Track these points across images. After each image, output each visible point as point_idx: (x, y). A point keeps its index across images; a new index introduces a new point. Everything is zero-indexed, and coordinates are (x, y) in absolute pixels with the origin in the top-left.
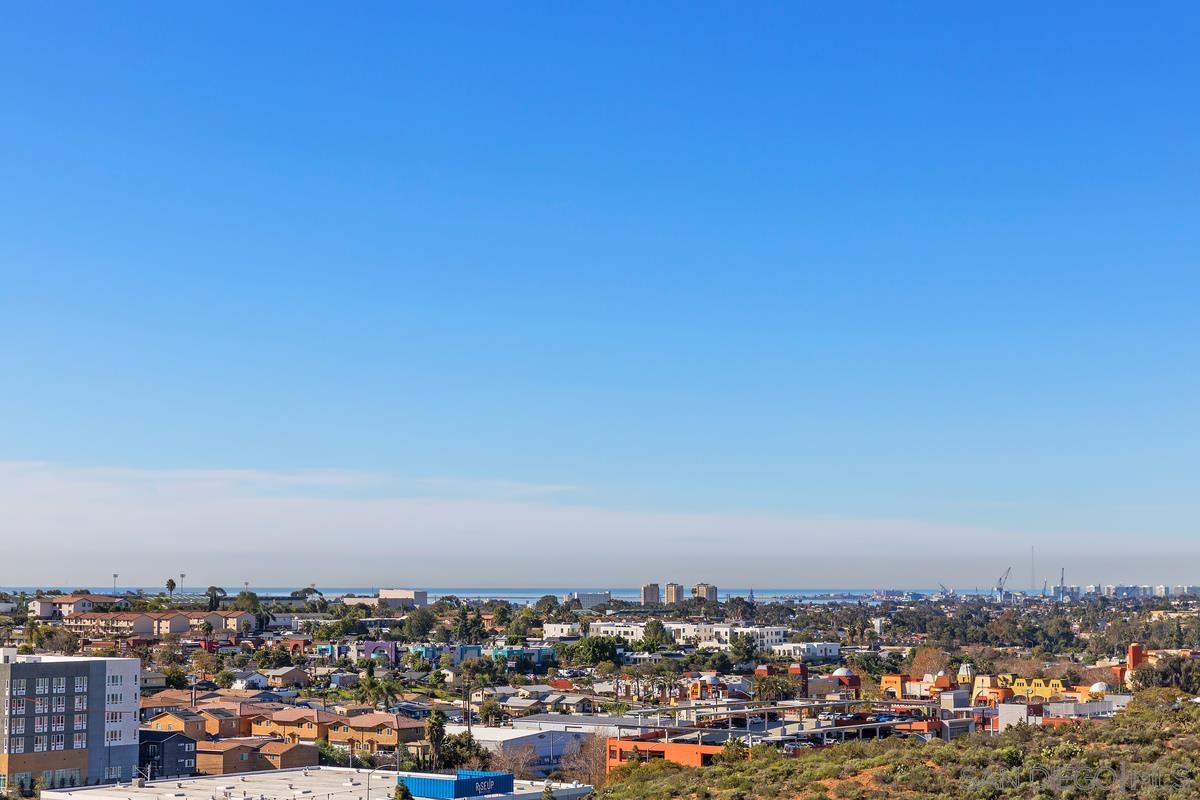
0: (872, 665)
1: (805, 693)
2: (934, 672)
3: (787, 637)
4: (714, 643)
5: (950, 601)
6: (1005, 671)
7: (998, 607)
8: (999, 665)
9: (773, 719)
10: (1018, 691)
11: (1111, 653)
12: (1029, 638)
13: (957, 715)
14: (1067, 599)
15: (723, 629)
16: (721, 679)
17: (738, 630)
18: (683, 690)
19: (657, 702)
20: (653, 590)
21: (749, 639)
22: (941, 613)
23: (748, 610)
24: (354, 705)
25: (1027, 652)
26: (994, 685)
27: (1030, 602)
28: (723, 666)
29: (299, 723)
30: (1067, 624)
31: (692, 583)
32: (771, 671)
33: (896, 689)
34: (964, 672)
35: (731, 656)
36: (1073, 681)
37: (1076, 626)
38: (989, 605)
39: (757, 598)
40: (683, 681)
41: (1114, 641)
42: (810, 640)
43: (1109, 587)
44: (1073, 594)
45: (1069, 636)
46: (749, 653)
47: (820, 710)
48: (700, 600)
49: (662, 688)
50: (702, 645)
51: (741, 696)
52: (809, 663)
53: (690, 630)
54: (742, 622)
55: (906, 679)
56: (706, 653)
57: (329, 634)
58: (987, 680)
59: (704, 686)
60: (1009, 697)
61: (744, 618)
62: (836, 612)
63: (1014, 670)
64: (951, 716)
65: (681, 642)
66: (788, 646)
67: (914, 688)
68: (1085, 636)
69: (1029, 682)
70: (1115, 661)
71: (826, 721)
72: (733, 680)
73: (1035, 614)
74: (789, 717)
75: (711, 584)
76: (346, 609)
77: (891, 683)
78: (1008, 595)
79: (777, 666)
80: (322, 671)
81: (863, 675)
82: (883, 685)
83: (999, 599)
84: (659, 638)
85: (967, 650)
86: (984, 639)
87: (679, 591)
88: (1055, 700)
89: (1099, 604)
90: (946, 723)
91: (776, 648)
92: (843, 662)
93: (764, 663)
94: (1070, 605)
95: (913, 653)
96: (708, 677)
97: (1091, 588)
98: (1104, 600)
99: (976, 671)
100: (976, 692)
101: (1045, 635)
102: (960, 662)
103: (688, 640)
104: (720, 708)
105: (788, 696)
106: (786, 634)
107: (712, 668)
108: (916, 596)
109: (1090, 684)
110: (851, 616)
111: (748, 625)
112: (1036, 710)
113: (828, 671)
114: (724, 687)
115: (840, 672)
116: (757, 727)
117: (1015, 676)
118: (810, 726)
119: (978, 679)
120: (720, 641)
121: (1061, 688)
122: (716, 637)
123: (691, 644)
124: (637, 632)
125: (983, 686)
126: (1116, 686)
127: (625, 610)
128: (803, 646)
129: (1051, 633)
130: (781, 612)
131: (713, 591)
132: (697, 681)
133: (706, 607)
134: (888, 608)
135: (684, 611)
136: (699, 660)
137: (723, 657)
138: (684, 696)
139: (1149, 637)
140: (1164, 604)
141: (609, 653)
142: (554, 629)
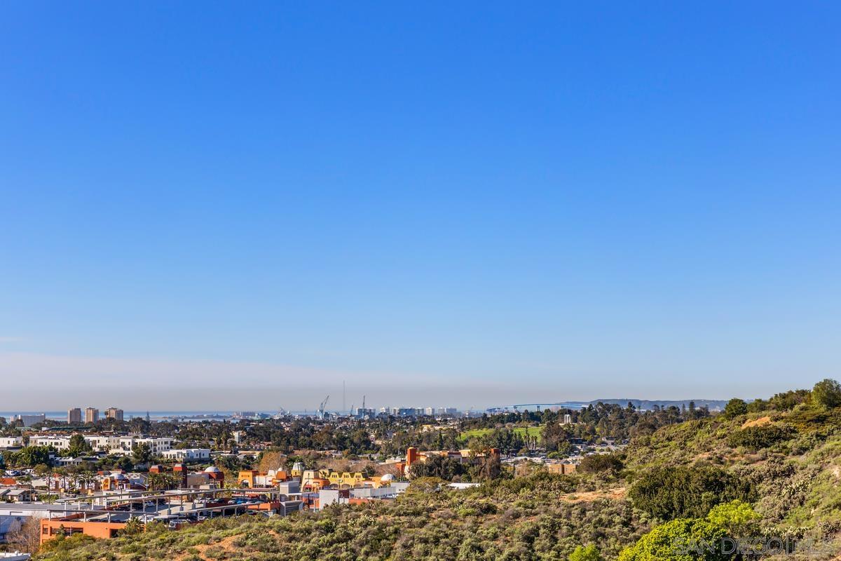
0: (233, 465)
1: (185, 484)
2: (275, 468)
3: (173, 446)
4: (121, 450)
5: (287, 419)
6: (324, 467)
7: (320, 423)
8: (320, 463)
9: (162, 503)
10: (332, 481)
11: (395, 454)
12: (341, 444)
13: (291, 498)
14: (367, 417)
15: (127, 441)
16: (125, 476)
17: (138, 441)
18: (97, 484)
19: (78, 492)
20: (76, 413)
21: (146, 447)
22: (281, 428)
23: (145, 427)
25: (339, 454)
26: (316, 477)
27: (342, 419)
28: (127, 466)
30: (366, 434)
31: (105, 407)
32: (161, 469)
33: (249, 481)
34: (296, 468)
35: (132, 459)
36: (370, 473)
37: (373, 436)
38: (314, 422)
39: (152, 418)
40: (97, 478)
41: (397, 446)
42: (189, 447)
43: (394, 408)
44: (371, 413)
45: (367, 442)
46: (145, 457)
47: (195, 496)
48: (111, 419)
49: (82, 482)
50: (112, 452)
51: (139, 487)
52: (189, 463)
53: (103, 441)
54: (141, 435)
55: (256, 473)
56: (114, 457)
58: (312, 473)
59: (113, 481)
60: (327, 485)
61: (143, 432)
62: (208, 427)
63: (330, 466)
64: (286, 499)
65: (97, 450)
66: (174, 452)
67: (261, 480)
68: (378, 442)
69: (340, 475)
70: (398, 459)
71: (199, 504)
72: (134, 476)
73: (345, 428)
74: (173, 502)
75: (119, 408)
77: (246, 477)
78: (327, 415)
79: (166, 466)
81: (226, 471)
82: (240, 479)
83: (321, 417)
84: (80, 447)
85: (299, 453)
86: (310, 445)
87: (96, 413)
88: (358, 486)
89: (387, 422)
90: (283, 504)
91: (165, 453)
92: (212, 463)
93: (156, 463)
94: (368, 421)
95: (261, 455)
96: (115, 474)
97: (383, 410)
98: (392, 418)
99: (305, 467)
100: (304, 482)
101: (352, 442)
102: (293, 461)
103: (102, 448)
104: (124, 496)
105: (172, 487)
106: (172, 443)
107: (119, 468)
108: (263, 416)
109: (380, 475)
110: (218, 430)
111: (145, 437)
112: (345, 494)
113: (201, 469)
114: (127, 481)
115: (210, 469)
116: (150, 509)
117: (331, 471)
118: (188, 508)
119: (306, 473)
120: (125, 448)
121: (362, 479)
122: (122, 446)
123: (103, 451)
124: (64, 443)
125: (309, 478)
126: (399, 477)
127: (56, 427)
128: (184, 451)
129: (356, 440)
130: (168, 428)
131: (120, 413)
132: (108, 477)
133: (115, 424)
134: (244, 424)
135: (99, 427)
136: (109, 463)
137: (127, 460)
138: (98, 488)
139: (421, 443)
140: (431, 420)
141: (43, 458)
142: (3, 442)
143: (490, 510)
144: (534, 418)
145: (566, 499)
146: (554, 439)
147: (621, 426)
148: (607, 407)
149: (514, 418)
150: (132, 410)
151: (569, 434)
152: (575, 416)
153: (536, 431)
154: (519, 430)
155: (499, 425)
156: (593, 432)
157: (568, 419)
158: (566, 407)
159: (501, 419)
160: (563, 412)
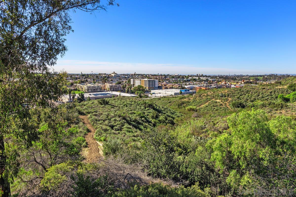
0: (218, 81)
2: (224, 82)
5: (224, 76)
7: (229, 76)
10: (232, 84)
12: (232, 79)
15: (205, 78)
18: (202, 83)
19: (199, 84)
20: (197, 74)
21: (207, 79)
23: (206, 76)
24: (174, 84)
27: (232, 76)
28: (205, 81)
29: (170, 85)
33: (221, 83)
34: (227, 82)
41: (240, 79)
44: (236, 75)
45: (236, 79)
52: (213, 81)
53: (202, 78)
55: (221, 82)
56: (203, 80)
57: (171, 78)
58: (229, 83)
59: (204, 83)
66: (211, 79)
67: (222, 83)
70: (241, 81)
76: (172, 76)
77: (220, 83)
79: (210, 81)
80: (171, 81)
82: (219, 83)
84: (199, 79)
86: (228, 79)
87: (200, 75)
89: (238, 76)
92: (216, 81)
95: (222, 80)
108: (221, 75)
109: (239, 83)
110: (216, 77)
112: (235, 85)
115: (216, 82)
117: (232, 82)
121: (236, 83)
122: (204, 78)
124: (197, 78)
127: (195, 76)
130: (209, 76)
133: (202, 76)
134: (219, 76)
135: (201, 76)
136: (203, 81)
137: (205, 80)
138: (202, 84)
139: (244, 79)
140: (245, 76)
141: (195, 80)
142: (190, 78)
143: (264, 88)
144: (261, 76)
145: (276, 87)
146: (264, 79)
147: (275, 77)
148: (273, 75)
149: (258, 76)
150: (204, 75)
151: (266, 78)
152: (267, 76)
153: (261, 78)
154: (259, 78)
155: (255, 77)
156: (270, 78)
157: (266, 76)
158: (266, 75)
159: (255, 76)
160: (265, 75)
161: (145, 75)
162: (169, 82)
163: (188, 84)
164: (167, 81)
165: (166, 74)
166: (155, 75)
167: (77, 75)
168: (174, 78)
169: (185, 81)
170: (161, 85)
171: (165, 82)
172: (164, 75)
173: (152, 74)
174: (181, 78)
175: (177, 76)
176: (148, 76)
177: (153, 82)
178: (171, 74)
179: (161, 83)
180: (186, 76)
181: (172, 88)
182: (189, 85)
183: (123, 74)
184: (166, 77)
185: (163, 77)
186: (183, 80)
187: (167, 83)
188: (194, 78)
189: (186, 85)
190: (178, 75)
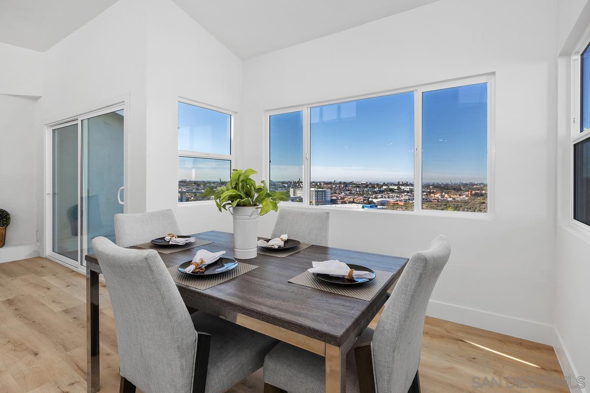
0: (430, 193)
2: (439, 193)
5: (442, 184)
8: (449, 193)
10: (452, 196)
12: (454, 189)
15: (408, 187)
17: (410, 188)
18: (402, 195)
20: (399, 182)
21: (412, 189)
25: (454, 191)
28: (408, 192)
33: (433, 196)
34: (443, 193)
36: (460, 195)
41: (467, 190)
43: (468, 182)
44: (462, 183)
45: (461, 189)
49: (399, 195)
53: (403, 187)
56: (405, 190)
57: (355, 187)
60: (450, 197)
61: (411, 186)
64: (440, 199)
67: (436, 196)
68: (463, 189)
69: (454, 195)
70: (467, 193)
72: (409, 194)
73: (456, 186)
76: (357, 184)
77: (432, 195)
80: (354, 192)
81: (428, 194)
84: (399, 188)
86: (447, 189)
87: (403, 182)
88: (457, 198)
95: (436, 191)
96: (406, 194)
98: (467, 184)
99: (446, 193)
101: (457, 189)
104: (407, 198)
108: (437, 183)
110: (428, 186)
112: (454, 199)
121: (458, 196)
124: (396, 188)
125: (446, 196)
126: (467, 196)
127: (395, 185)
134: (432, 185)
135: (403, 185)
139: (473, 190)
140: (477, 185)
141: (392, 191)
142: (384, 187)
161: (314, 182)
162: (350, 193)
163: (379, 196)
164: (348, 192)
165: (348, 181)
166: (330, 183)
167: (214, 183)
168: (359, 187)
169: (376, 193)
170: (336, 198)
171: (343, 193)
172: (345, 183)
173: (326, 181)
174: (370, 188)
175: (365, 184)
176: (318, 184)
177: (323, 193)
178: (355, 181)
179: (336, 195)
180: (378, 185)
181: (353, 202)
182: (381, 198)
183: (282, 181)
184: (346, 186)
185: (342, 186)
186: (373, 191)
187: (347, 195)
188: (391, 187)
189: (376, 198)
190: (367, 183)
